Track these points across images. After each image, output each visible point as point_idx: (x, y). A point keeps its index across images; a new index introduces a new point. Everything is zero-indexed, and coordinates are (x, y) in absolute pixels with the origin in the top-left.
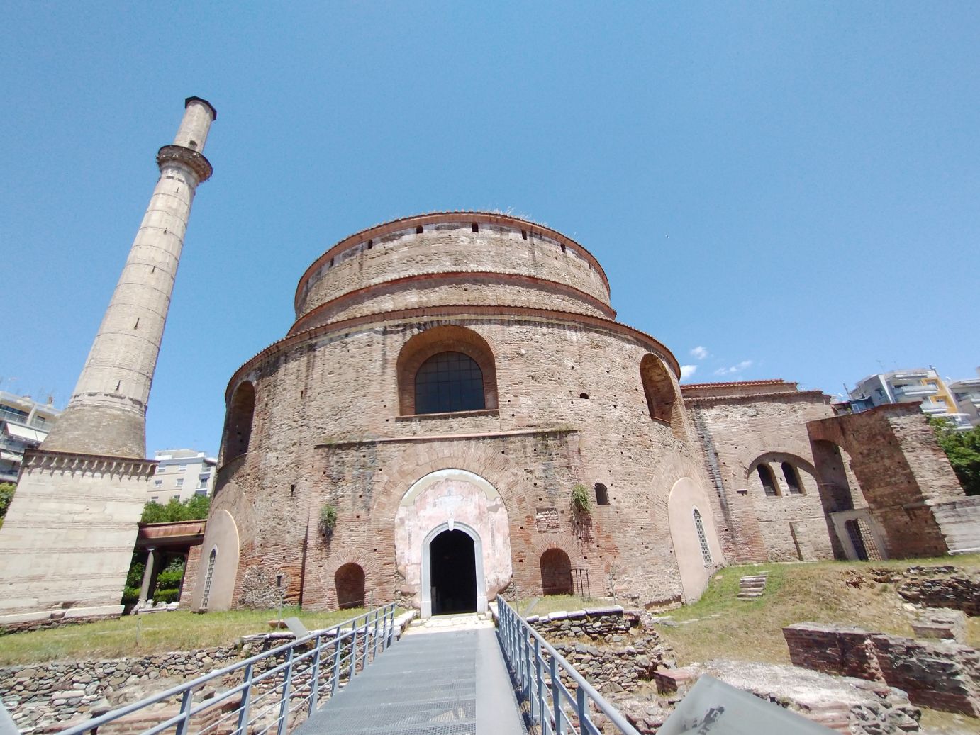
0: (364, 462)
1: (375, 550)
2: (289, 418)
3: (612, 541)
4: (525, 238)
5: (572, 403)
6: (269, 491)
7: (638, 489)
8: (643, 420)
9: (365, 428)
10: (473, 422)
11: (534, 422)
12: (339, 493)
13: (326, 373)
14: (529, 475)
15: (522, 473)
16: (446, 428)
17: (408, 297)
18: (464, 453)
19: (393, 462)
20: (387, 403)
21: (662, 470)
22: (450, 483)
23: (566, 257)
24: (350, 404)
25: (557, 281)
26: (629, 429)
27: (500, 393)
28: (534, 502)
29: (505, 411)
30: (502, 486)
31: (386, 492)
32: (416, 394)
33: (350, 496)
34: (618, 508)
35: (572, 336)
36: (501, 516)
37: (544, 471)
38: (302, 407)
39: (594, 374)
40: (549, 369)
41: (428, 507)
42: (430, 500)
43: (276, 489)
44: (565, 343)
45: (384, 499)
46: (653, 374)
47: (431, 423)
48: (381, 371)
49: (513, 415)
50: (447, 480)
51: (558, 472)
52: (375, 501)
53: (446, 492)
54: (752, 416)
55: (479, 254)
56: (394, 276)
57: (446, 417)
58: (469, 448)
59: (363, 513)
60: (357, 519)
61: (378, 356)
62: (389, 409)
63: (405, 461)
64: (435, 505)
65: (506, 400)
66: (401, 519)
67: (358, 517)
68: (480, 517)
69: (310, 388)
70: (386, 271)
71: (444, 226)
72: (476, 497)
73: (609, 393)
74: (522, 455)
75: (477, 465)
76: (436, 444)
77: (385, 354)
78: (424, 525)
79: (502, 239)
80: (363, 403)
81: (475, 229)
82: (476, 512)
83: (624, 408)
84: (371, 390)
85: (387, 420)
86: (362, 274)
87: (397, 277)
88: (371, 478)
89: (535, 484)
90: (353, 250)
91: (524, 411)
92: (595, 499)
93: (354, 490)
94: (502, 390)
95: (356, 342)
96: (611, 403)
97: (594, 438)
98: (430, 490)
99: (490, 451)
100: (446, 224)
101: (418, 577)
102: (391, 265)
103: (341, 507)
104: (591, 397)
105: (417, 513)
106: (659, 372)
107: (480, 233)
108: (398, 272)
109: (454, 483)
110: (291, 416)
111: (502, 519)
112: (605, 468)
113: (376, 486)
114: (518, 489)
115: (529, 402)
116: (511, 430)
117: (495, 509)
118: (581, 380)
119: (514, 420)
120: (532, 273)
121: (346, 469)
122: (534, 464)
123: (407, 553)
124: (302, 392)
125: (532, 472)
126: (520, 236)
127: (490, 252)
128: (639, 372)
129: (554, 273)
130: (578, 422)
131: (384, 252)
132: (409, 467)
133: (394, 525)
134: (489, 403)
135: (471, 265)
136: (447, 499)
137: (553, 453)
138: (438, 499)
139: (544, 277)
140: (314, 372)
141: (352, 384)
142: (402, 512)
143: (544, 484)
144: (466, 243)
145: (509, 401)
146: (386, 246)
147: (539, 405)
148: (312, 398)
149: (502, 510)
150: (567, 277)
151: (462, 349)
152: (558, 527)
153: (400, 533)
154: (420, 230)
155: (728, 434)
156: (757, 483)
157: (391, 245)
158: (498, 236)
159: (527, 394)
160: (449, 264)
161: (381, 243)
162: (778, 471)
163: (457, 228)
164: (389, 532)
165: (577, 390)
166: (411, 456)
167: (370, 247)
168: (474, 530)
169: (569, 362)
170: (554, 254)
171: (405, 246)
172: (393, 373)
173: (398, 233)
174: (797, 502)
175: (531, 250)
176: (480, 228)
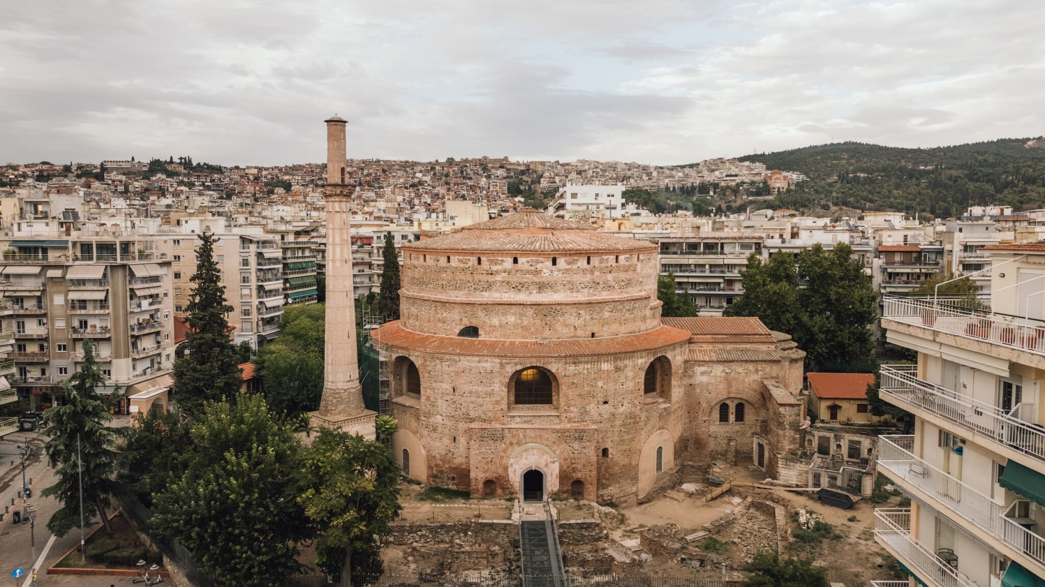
1: (500, 475)
5: (598, 408)
7: (624, 447)
10: (546, 420)
11: (577, 420)
14: (571, 448)
15: (567, 447)
16: (532, 423)
17: (508, 317)
18: (541, 436)
19: (507, 437)
20: (503, 408)
22: (534, 449)
23: (619, 265)
28: (572, 460)
29: (563, 416)
30: (558, 453)
31: (504, 451)
32: (515, 393)
34: (612, 458)
36: (556, 466)
37: (578, 447)
39: (614, 387)
40: (588, 390)
41: (523, 459)
42: (525, 456)
44: (600, 372)
45: (503, 454)
47: (525, 419)
48: (499, 389)
49: (566, 417)
50: (532, 448)
51: (584, 448)
53: (532, 453)
57: (533, 416)
59: (494, 460)
62: (504, 411)
63: (512, 438)
64: (526, 459)
65: (564, 410)
66: (511, 464)
68: (547, 465)
69: (459, 388)
71: (533, 260)
72: (545, 457)
73: (620, 398)
75: (546, 442)
76: (528, 431)
77: (501, 379)
78: (521, 467)
79: (572, 268)
80: (490, 406)
81: (554, 262)
82: (545, 463)
83: (628, 405)
84: (494, 399)
85: (503, 417)
89: (573, 453)
90: (466, 260)
91: (572, 415)
92: (602, 455)
96: (620, 404)
98: (524, 452)
99: (553, 436)
101: (518, 487)
102: (495, 285)
104: (609, 402)
105: (518, 462)
107: (557, 265)
109: (536, 449)
110: (448, 400)
112: (610, 440)
113: (499, 449)
114: (565, 454)
115: (575, 410)
116: (565, 425)
117: (554, 462)
118: (605, 393)
121: (485, 440)
122: (574, 444)
123: (514, 478)
124: (454, 388)
126: (585, 261)
131: (490, 272)
133: (508, 465)
134: (555, 402)
136: (532, 456)
137: (583, 439)
138: (528, 455)
140: (460, 379)
142: (512, 461)
143: (577, 453)
146: (491, 267)
147: (580, 411)
148: (461, 395)
149: (557, 463)
152: (581, 471)
153: (510, 469)
154: (515, 261)
155: (708, 384)
156: (716, 415)
157: (495, 268)
158: (569, 267)
159: (575, 405)
160: (535, 292)
161: (488, 263)
162: (732, 409)
163: (542, 262)
164: (506, 469)
165: (602, 400)
166: (515, 436)
167: (479, 263)
168: (544, 470)
169: (600, 384)
170: (609, 269)
171: (505, 272)
172: (506, 390)
173: (500, 259)
174: (738, 427)
175: (592, 273)
176: (558, 261)
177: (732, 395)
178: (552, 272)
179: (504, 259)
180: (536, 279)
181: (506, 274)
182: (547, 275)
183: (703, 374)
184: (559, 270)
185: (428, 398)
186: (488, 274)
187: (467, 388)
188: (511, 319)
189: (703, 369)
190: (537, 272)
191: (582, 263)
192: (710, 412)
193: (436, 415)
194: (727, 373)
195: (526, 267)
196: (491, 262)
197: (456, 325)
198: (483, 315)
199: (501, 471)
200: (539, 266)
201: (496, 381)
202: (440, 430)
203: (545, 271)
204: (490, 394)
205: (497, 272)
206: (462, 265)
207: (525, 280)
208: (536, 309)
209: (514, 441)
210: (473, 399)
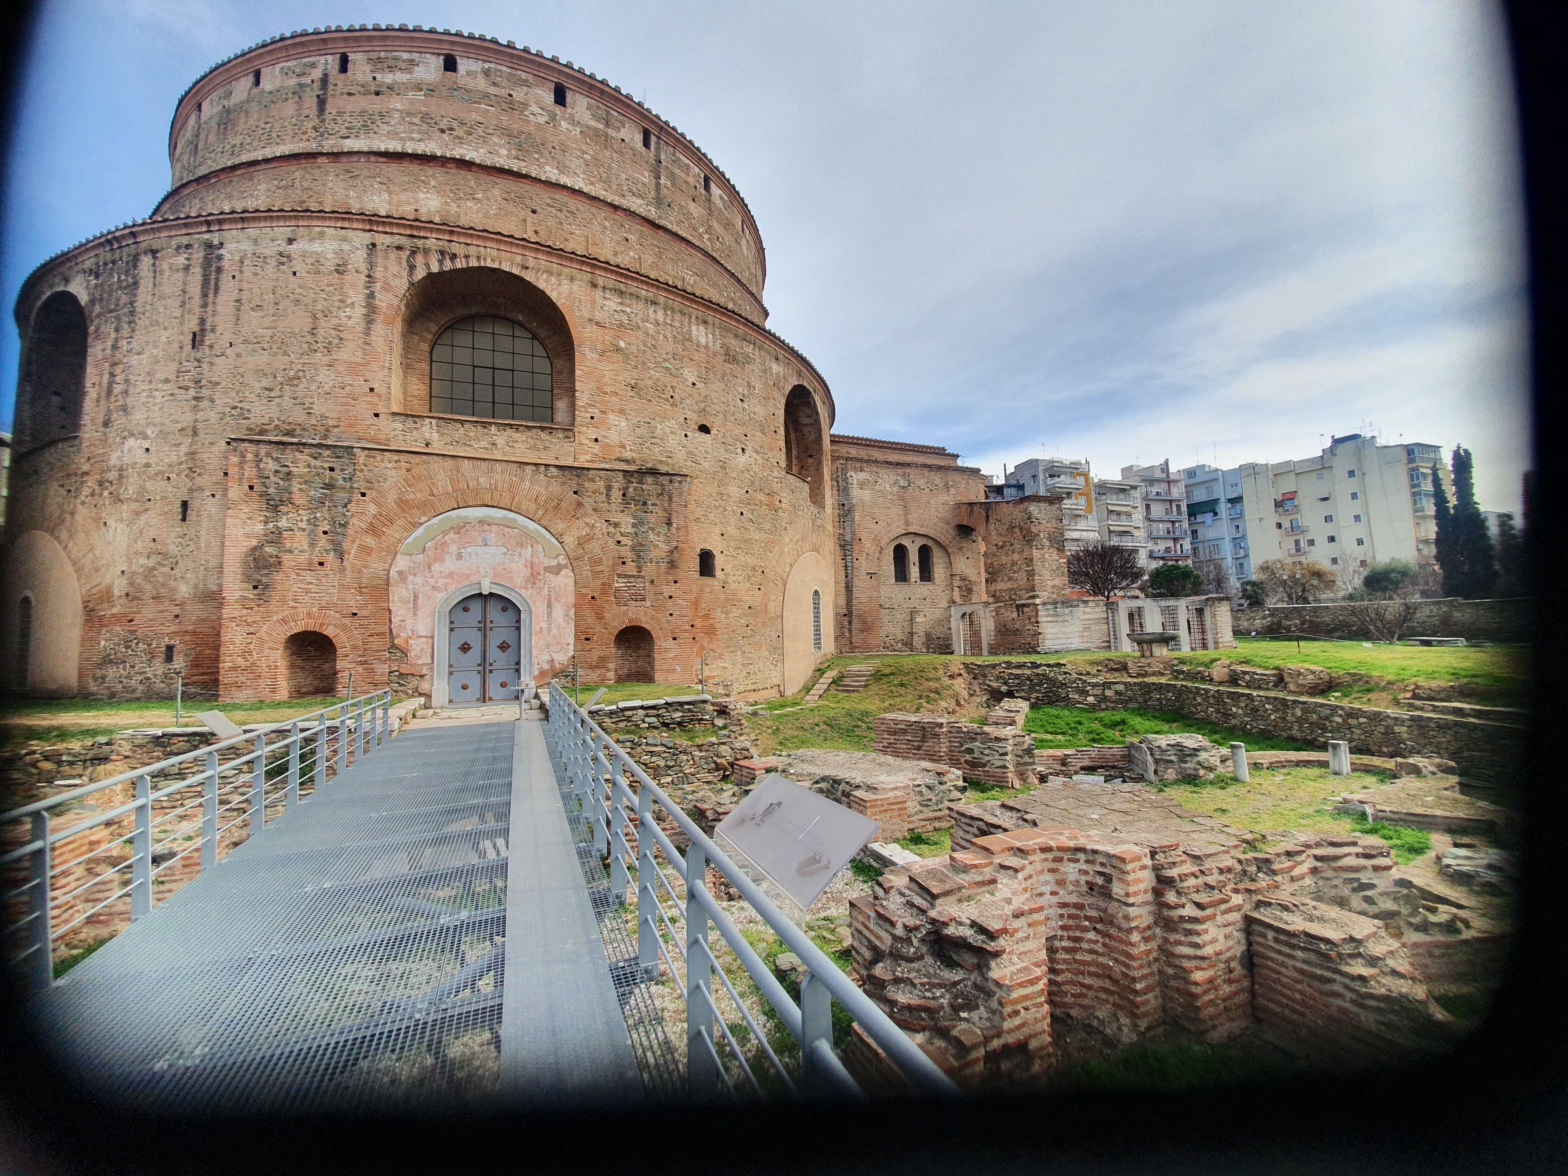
0: (331, 478)
1: (355, 614)
2: (167, 381)
3: (711, 621)
4: (646, 144)
5: (686, 436)
6: (134, 506)
7: (752, 561)
8: (776, 474)
9: (331, 423)
10: (530, 440)
11: (628, 455)
12: (283, 523)
13: (246, 307)
14: (611, 529)
15: (600, 525)
16: (483, 444)
17: (422, 196)
18: (511, 485)
19: (388, 483)
20: (376, 386)
21: (787, 540)
22: (486, 527)
23: (709, 200)
24: (301, 374)
25: (690, 238)
26: (757, 483)
27: (579, 403)
28: (614, 565)
29: (585, 433)
30: (570, 540)
31: (373, 530)
32: (431, 379)
33: (304, 530)
34: (725, 582)
35: (700, 334)
36: (565, 581)
37: (634, 525)
38: (196, 363)
39: (723, 399)
40: (658, 380)
41: (447, 558)
42: (453, 549)
43: (149, 505)
44: (687, 344)
45: (370, 541)
46: (801, 414)
47: (458, 432)
48: (363, 324)
49: (596, 440)
50: (481, 522)
51: (652, 529)
52: (353, 542)
53: (480, 540)
54: (903, 487)
55: (564, 151)
56: (393, 146)
57: (485, 425)
58: (522, 479)
59: (330, 558)
60: (319, 567)
61: (357, 297)
62: (379, 396)
63: (409, 486)
64: (460, 557)
65: (589, 415)
67: (321, 564)
68: (533, 579)
69: (213, 330)
70: (376, 129)
71: (500, 71)
72: (527, 552)
73: (738, 431)
74: (604, 499)
75: (533, 507)
76: (465, 465)
77: (371, 296)
78: (439, 585)
79: (607, 135)
80: (327, 378)
81: (560, 97)
82: (526, 572)
83: (754, 455)
84: (343, 355)
85: (377, 415)
86: (323, 121)
87: (400, 150)
88: (346, 506)
89: (619, 542)
90: (305, 65)
91: (613, 437)
92: (698, 568)
93: (313, 522)
94: (582, 399)
95: (312, 260)
96: (738, 445)
97: (708, 488)
98: (452, 535)
99: (555, 488)
100: (504, 68)
101: (429, 655)
102: (386, 119)
103: (288, 545)
104: (714, 432)
105: (429, 567)
106: (809, 412)
107: (569, 110)
108: (402, 139)
109: (494, 528)
110: (172, 377)
111: (566, 585)
112: (717, 530)
113: (355, 520)
114: (594, 547)
115: (623, 424)
116: (592, 461)
117: (556, 570)
118: (703, 405)
119: (596, 449)
120: (652, 213)
121: (295, 486)
122: (620, 515)
123: (409, 623)
124: (194, 334)
125: (616, 525)
126: (639, 138)
127: (584, 153)
128: (782, 408)
129: (686, 224)
130: (689, 463)
131: (373, 89)
132: (416, 495)
133: (388, 580)
134: (561, 416)
135: (548, 168)
136: (481, 550)
137: (649, 502)
138: (465, 548)
139: (669, 226)
140: (220, 299)
141: (304, 340)
142: (402, 563)
143: (630, 543)
145: (592, 418)
146: (378, 76)
147: (638, 431)
148: (217, 350)
149: (567, 572)
150: (706, 236)
151: (520, 318)
152: (644, 600)
153: (396, 593)
154: (450, 65)
155: (872, 504)
156: (889, 565)
157: (388, 78)
158: (601, 126)
159: (622, 412)
160: (504, 153)
161: (368, 68)
162: (913, 555)
163: (526, 83)
164: (382, 591)
165: (695, 419)
166: (419, 478)
167: (344, 69)
168: (522, 594)
169: (690, 375)
170: (692, 192)
171: (417, 90)
173: (405, 56)
174: (926, 590)
175: (655, 172)
176: (569, 99)
177: (911, 529)
178: (553, 117)
179: (415, 56)
180: (506, 122)
181: (420, 96)
182: (542, 120)
184: (573, 122)
186: (367, 94)
188: (430, 202)
189: (861, 476)
190: (512, 106)
191: (630, 134)
192: (880, 560)
193: (126, 440)
194: (901, 487)
195: (481, 84)
196: (378, 64)
200: (518, 92)
201: (354, 297)
202: (135, 487)
203: (535, 109)
204: (327, 342)
205: (395, 89)
206: (292, 83)
207: (476, 116)
208: (506, 189)
209: (414, 497)
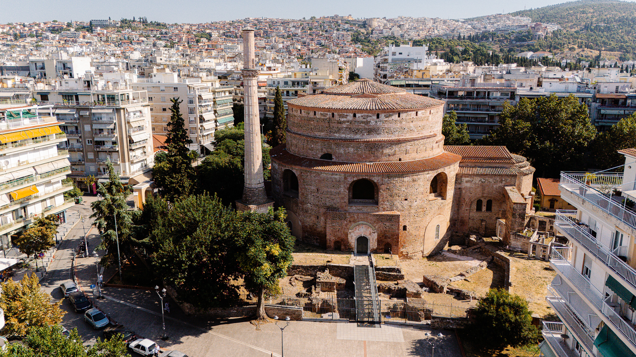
0: (340, 217)
1: (343, 239)
2: (314, 196)
3: (405, 240)
4: (399, 116)
5: (401, 203)
8: (426, 203)
9: (339, 207)
10: (370, 209)
11: (388, 209)
12: (334, 225)
15: (382, 225)
16: (362, 209)
18: (367, 218)
19: (348, 218)
21: (428, 217)
22: (363, 225)
24: (334, 199)
26: (419, 207)
28: (385, 232)
30: (377, 227)
34: (409, 231)
35: (406, 179)
37: (389, 224)
39: (411, 191)
41: (357, 230)
44: (403, 183)
45: (345, 227)
47: (358, 208)
48: (343, 191)
49: (382, 208)
51: (392, 225)
55: (378, 130)
57: (363, 206)
66: (350, 233)
67: (339, 231)
69: (321, 189)
70: (340, 132)
71: (365, 115)
72: (369, 229)
73: (415, 197)
74: (383, 220)
75: (371, 222)
76: (359, 214)
77: (345, 185)
78: (356, 235)
80: (338, 200)
81: (378, 116)
82: (369, 233)
83: (419, 201)
84: (341, 196)
85: (346, 206)
87: (345, 137)
89: (386, 228)
90: (325, 114)
91: (386, 206)
92: (402, 230)
93: (338, 224)
94: (380, 199)
95: (335, 179)
96: (415, 200)
97: (406, 212)
98: (357, 226)
99: (374, 218)
102: (342, 129)
103: (334, 228)
104: (408, 199)
105: (354, 232)
111: (376, 235)
112: (408, 221)
113: (343, 224)
114: (381, 229)
115: (388, 203)
116: (381, 212)
117: (374, 233)
118: (406, 195)
123: (351, 241)
124: (317, 189)
125: (385, 224)
126: (397, 115)
127: (383, 128)
128: (430, 184)
129: (409, 131)
130: (402, 208)
134: (376, 198)
135: (374, 135)
136: (362, 229)
137: (392, 220)
138: (359, 228)
140: (321, 184)
142: (350, 231)
144: (374, 124)
145: (382, 204)
147: (391, 204)
148: (321, 193)
152: (390, 238)
153: (349, 236)
154: (355, 116)
155: (470, 188)
156: (474, 206)
157: (342, 119)
158: (387, 119)
160: (366, 134)
161: (338, 117)
162: (484, 203)
163: (370, 116)
164: (347, 235)
165: (404, 198)
166: (352, 217)
167: (333, 116)
168: (368, 237)
169: (403, 189)
170: (412, 120)
171: (348, 122)
172: (347, 191)
173: (345, 114)
174: (487, 214)
175: (401, 122)
176: (380, 116)
177: (485, 195)
178: (376, 122)
179: (348, 114)
180: (366, 127)
181: (349, 123)
183: (467, 182)
184: (381, 121)
185: (303, 194)
186: (338, 123)
187: (326, 189)
188: (351, 150)
189: (467, 179)
190: (368, 123)
191: (395, 117)
192: (471, 205)
193: (307, 203)
194: (482, 182)
195: (361, 119)
196: (340, 116)
197: (319, 152)
198: (335, 147)
199: (343, 237)
200: (369, 119)
201: (342, 186)
202: (310, 212)
203: (372, 121)
204: (339, 193)
205: (344, 122)
206: (323, 117)
207: (360, 127)
208: (366, 144)
209: (352, 220)
210: (329, 196)
